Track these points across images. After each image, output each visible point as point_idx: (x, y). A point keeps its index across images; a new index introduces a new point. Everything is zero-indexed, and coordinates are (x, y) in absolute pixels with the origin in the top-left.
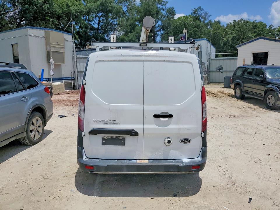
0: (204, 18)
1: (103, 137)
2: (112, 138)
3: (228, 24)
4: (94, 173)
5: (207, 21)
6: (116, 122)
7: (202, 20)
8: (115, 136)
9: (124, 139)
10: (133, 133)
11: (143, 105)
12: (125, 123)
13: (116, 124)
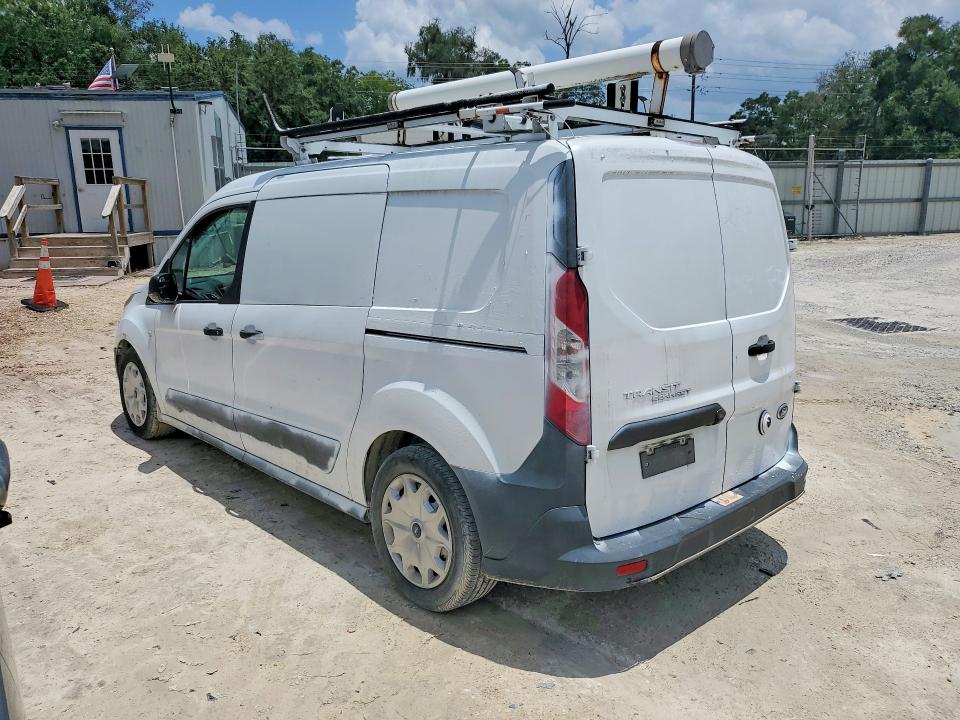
0: (126, 9)
1: (642, 450)
2: (663, 445)
3: (212, 44)
4: (649, 580)
5: (138, 23)
6: (681, 388)
7: (120, 14)
8: (668, 439)
9: (690, 441)
10: (712, 415)
11: (725, 321)
12: (703, 387)
13: (681, 394)
